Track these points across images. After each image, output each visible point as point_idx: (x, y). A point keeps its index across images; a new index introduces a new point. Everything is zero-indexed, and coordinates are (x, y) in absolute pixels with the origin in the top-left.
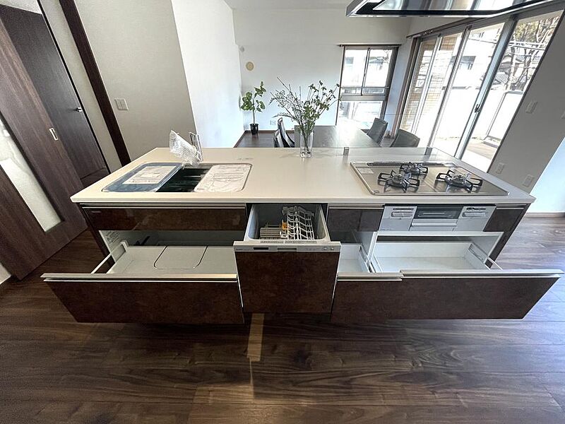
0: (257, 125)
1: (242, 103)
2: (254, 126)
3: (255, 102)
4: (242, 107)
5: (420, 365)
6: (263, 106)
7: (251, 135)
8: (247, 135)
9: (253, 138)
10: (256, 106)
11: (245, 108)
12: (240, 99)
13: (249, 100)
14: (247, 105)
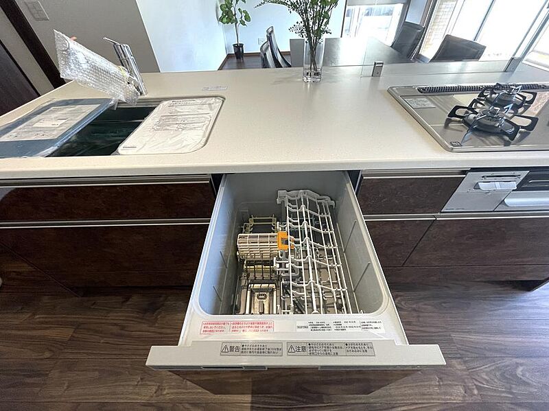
0: (242, 45)
1: (220, 12)
2: (239, 47)
3: (237, 12)
4: (221, 20)
5: (476, 392)
6: (247, 18)
7: (235, 60)
8: (230, 61)
9: (238, 63)
10: (238, 16)
11: (225, 20)
12: (217, 8)
13: (229, 9)
14: (227, 16)
